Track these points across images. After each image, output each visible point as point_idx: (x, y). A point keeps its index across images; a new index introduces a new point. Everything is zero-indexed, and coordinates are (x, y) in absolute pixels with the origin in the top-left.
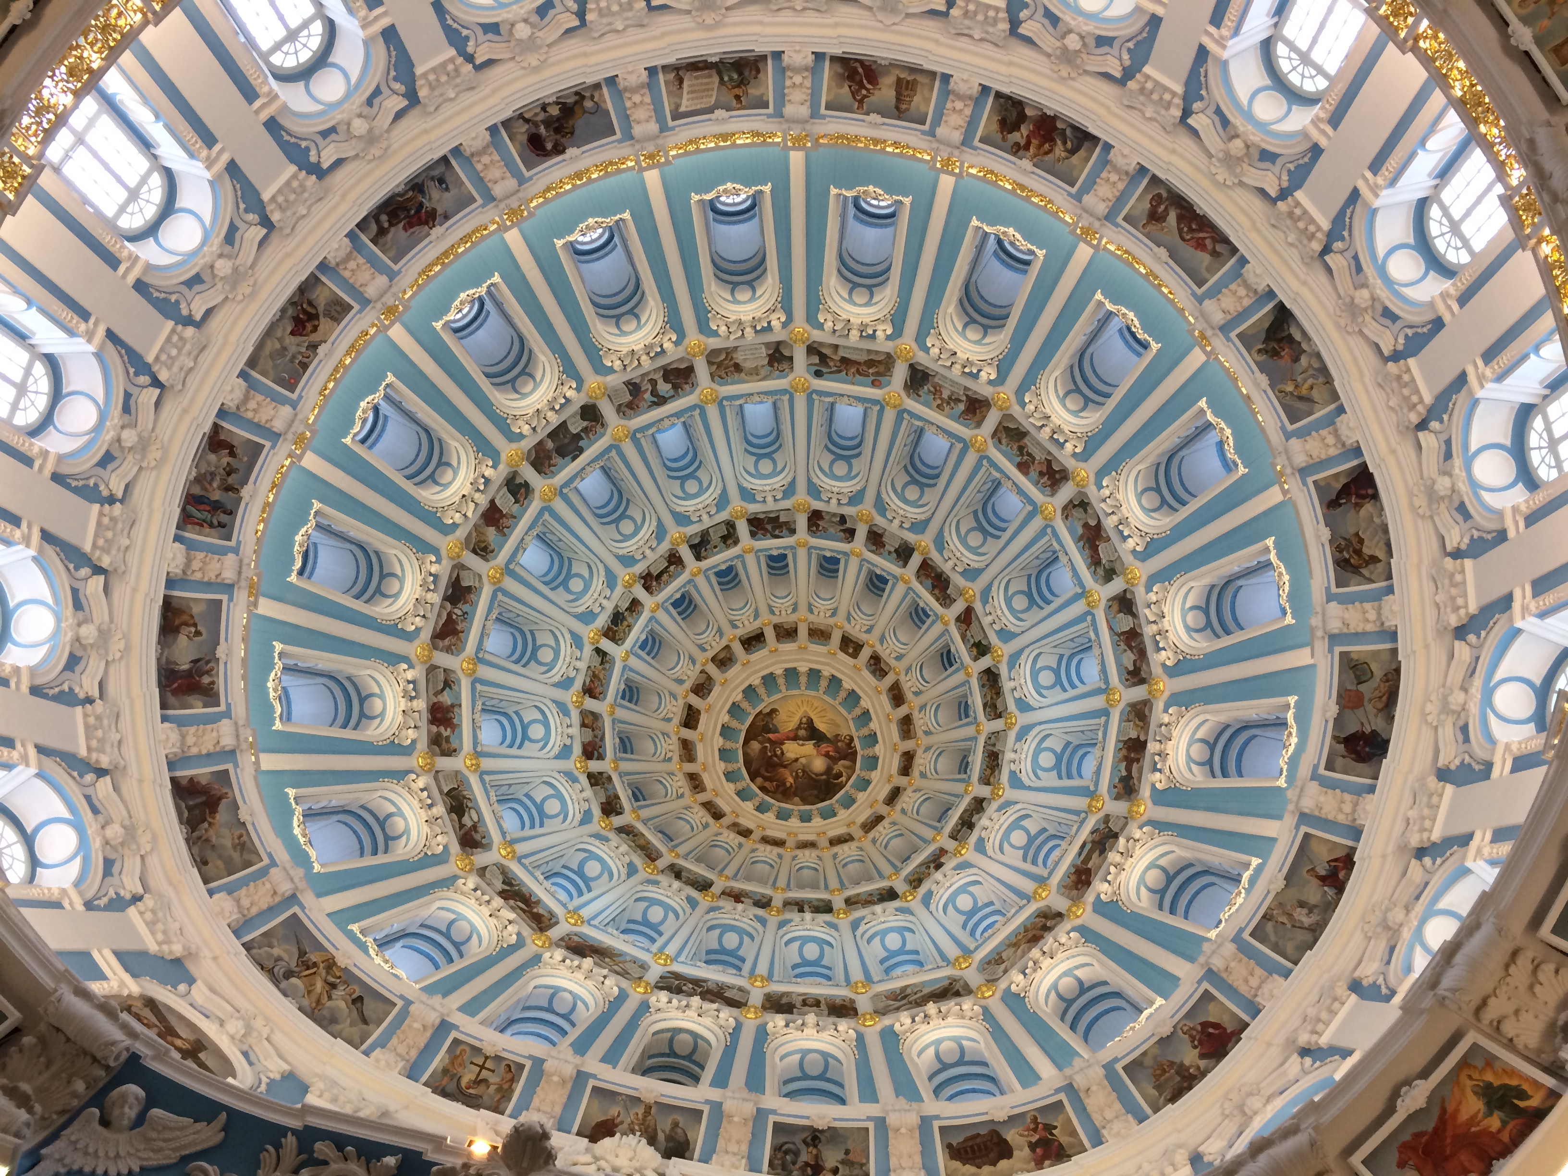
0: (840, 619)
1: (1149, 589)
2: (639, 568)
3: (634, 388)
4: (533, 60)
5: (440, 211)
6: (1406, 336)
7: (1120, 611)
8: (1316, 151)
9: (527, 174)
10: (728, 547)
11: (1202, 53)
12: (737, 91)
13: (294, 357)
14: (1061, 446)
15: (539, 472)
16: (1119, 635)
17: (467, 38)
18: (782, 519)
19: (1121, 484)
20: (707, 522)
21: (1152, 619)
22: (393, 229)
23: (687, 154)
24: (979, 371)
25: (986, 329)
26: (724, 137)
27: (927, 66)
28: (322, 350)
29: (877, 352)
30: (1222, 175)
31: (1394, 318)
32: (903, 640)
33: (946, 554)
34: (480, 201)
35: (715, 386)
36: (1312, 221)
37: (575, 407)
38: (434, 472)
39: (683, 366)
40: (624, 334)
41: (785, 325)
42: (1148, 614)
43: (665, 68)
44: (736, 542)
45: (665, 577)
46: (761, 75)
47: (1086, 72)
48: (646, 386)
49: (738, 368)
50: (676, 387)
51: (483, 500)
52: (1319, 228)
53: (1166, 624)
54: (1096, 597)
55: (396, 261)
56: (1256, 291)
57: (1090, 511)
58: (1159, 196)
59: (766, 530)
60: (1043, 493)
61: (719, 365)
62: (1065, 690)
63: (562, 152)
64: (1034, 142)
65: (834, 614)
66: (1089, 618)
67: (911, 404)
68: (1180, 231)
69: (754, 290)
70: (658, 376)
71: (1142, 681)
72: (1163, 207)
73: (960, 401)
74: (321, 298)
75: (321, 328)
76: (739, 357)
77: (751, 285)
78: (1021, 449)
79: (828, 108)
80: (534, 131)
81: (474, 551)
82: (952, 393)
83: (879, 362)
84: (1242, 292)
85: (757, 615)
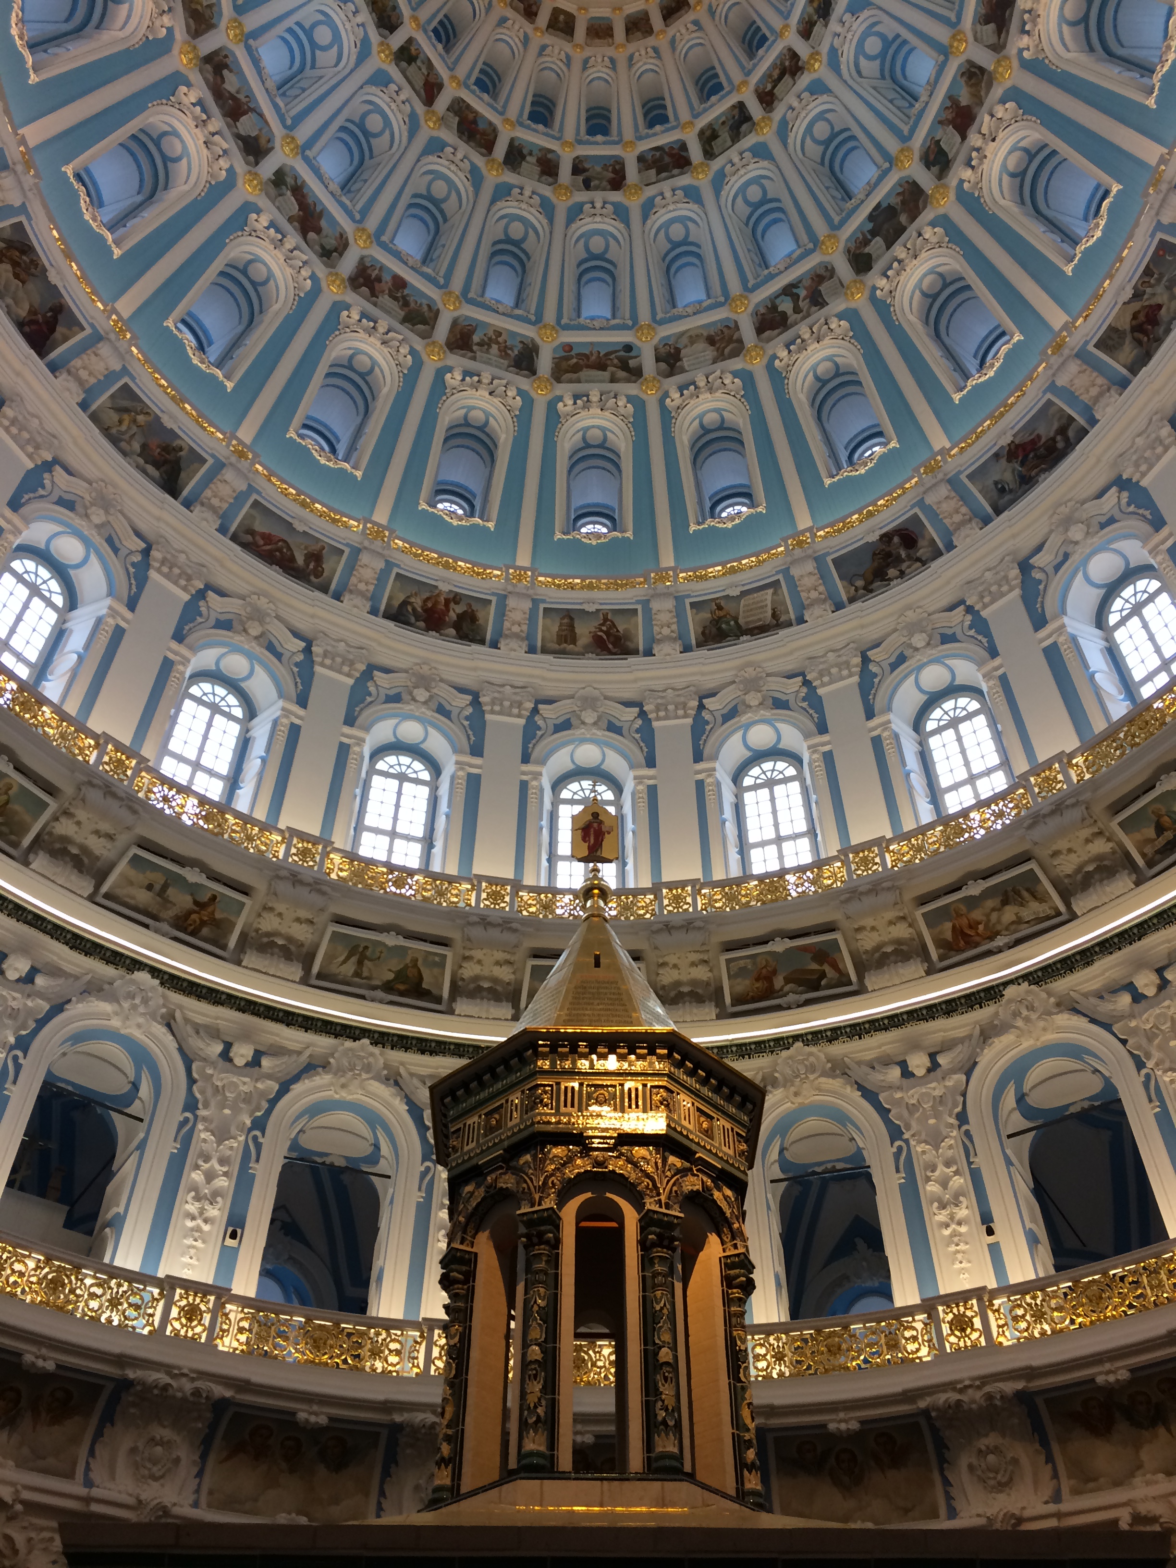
0: (578, 56)
1: (231, 171)
2: (804, 80)
3: (817, 301)
4: (911, 616)
5: (1003, 461)
6: (43, 487)
7: (256, 138)
8: (179, 636)
9: (916, 510)
10: (710, 126)
11: (302, 701)
12: (721, 613)
13: (1159, 280)
14: (364, 315)
15: (915, 184)
16: (253, 110)
17: (970, 627)
18: (653, 172)
19: (291, 285)
20: (733, 154)
21: (217, 138)
22: (1052, 434)
23: (767, 551)
24: (463, 380)
25: (466, 423)
26: (733, 571)
27: (550, 658)
28: (1129, 293)
29: (571, 381)
30: (263, 603)
31: (61, 502)
32: (502, 45)
33: (467, 165)
34: (963, 477)
35: (734, 316)
36: (167, 576)
37: (878, 267)
38: (1030, 161)
39: (768, 333)
40: (829, 359)
41: (666, 395)
42: (224, 143)
43: (789, 624)
44: (701, 133)
45: (776, 74)
46: (700, 630)
47: (406, 671)
48: (803, 304)
49: (711, 341)
50: (773, 308)
51: (974, 139)
52: (159, 571)
53: (200, 135)
54: (287, 149)
55: (1049, 403)
56: (202, 504)
57: (317, 248)
58: (317, 577)
59: (671, 155)
60: (373, 259)
61: (730, 340)
62: (298, 24)
63: (882, 536)
64: (441, 607)
65: (586, 61)
66: (289, 122)
67: (528, 331)
68: (289, 548)
69: (702, 425)
70: (792, 317)
71: (208, 59)
72: (311, 566)
73: (478, 344)
74: (1128, 351)
75: (1128, 317)
76: (710, 353)
77: (705, 430)
78: (406, 304)
79: (635, 611)
80: (911, 552)
81: (982, 70)
82: (487, 352)
83: (567, 371)
84: (215, 502)
85: (673, 43)
